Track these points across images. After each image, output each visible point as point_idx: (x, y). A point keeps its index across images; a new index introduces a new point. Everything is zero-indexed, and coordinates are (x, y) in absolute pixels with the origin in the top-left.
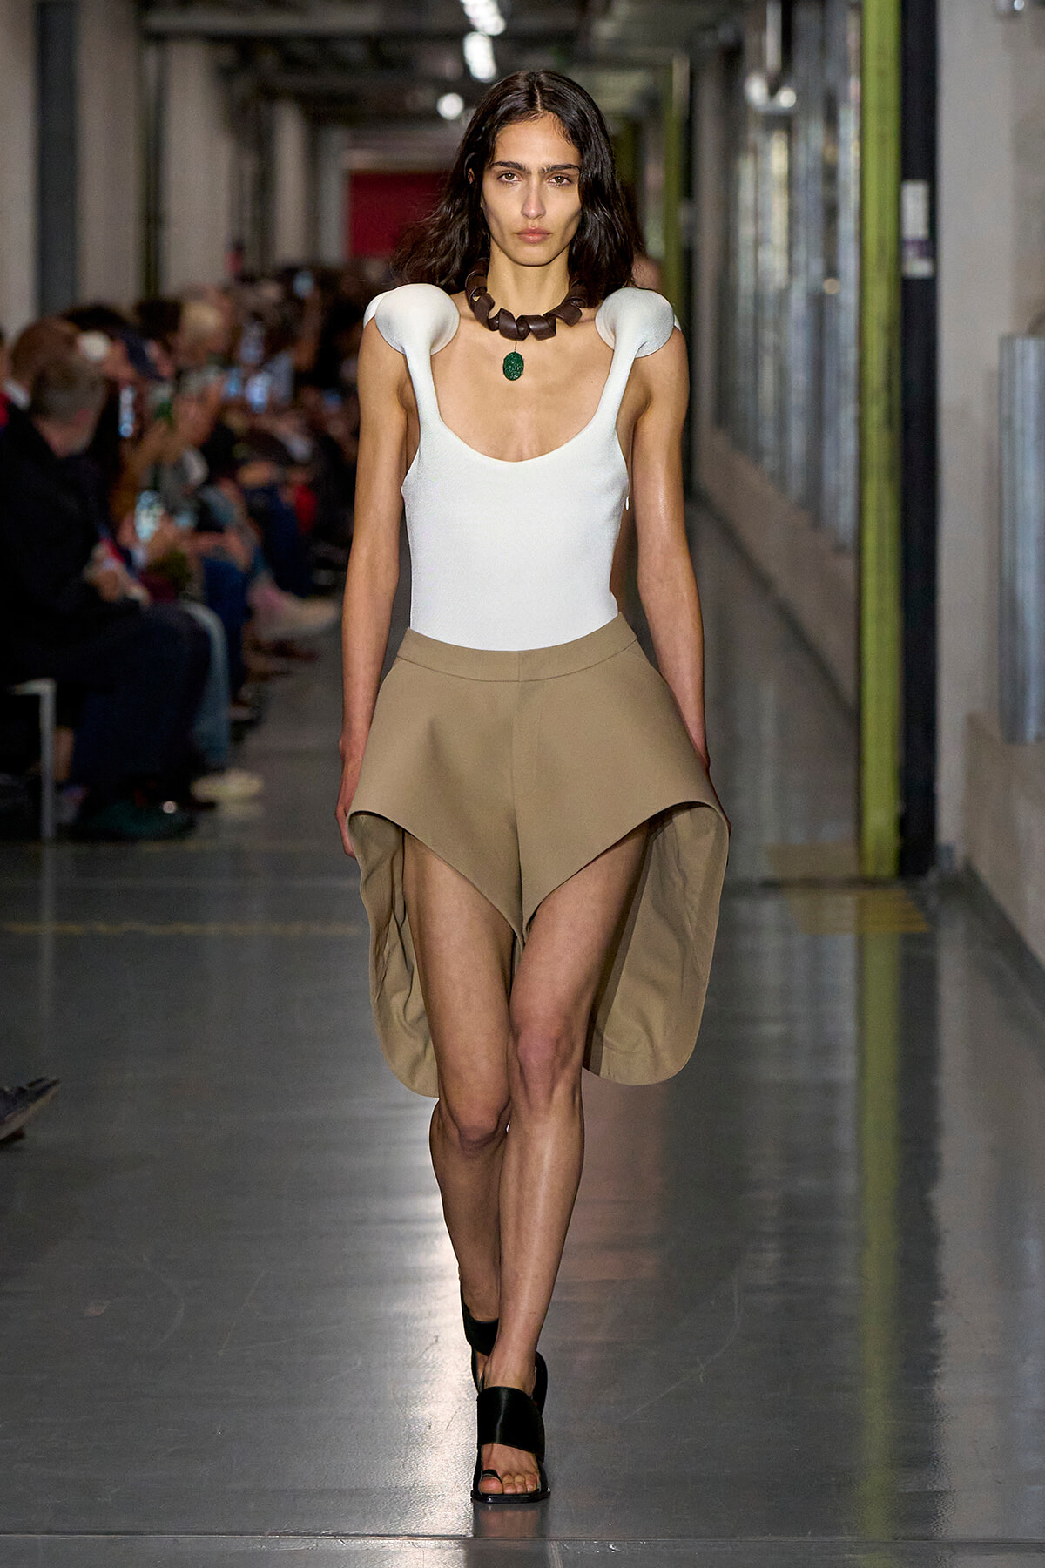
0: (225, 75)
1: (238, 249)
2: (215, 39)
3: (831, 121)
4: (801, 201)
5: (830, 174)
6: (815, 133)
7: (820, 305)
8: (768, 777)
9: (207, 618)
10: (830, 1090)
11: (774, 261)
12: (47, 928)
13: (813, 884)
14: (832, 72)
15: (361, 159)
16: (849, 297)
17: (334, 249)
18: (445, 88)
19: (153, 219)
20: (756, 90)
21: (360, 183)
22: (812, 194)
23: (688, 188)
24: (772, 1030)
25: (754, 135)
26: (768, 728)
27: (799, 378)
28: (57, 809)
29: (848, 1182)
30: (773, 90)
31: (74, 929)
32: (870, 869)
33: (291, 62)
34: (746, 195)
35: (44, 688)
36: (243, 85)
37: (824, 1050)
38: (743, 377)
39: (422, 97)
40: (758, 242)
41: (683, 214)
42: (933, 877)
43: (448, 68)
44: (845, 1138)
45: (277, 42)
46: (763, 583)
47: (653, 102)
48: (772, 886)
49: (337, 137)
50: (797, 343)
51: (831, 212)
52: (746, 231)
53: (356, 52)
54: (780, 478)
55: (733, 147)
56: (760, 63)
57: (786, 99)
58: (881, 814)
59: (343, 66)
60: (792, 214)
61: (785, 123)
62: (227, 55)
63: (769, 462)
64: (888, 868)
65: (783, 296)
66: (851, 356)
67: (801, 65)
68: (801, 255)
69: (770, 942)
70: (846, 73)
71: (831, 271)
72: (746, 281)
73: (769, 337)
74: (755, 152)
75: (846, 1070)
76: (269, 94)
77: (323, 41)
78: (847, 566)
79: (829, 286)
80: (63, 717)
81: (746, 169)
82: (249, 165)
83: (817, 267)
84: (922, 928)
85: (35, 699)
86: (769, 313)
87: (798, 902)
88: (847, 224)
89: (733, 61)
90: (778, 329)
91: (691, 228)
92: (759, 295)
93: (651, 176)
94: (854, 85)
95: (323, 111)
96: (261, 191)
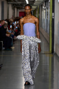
0: (12, 6)
2: (12, 4)
3: (48, 9)
5: (48, 12)
6: (47, 10)
7: (47, 20)
8: (43, 47)
10: (47, 66)
11: (44, 17)
12: (2, 56)
14: (48, 6)
15: (20, 11)
17: (18, 16)
19: (8, 14)
20: (43, 7)
22: (47, 13)
23: (39, 13)
24: (44, 62)
25: (43, 10)
26: (44, 45)
27: (46, 24)
29: (48, 71)
30: (44, 7)
31: (4, 56)
32: (50, 53)
33: (16, 5)
35: (2, 42)
36: (13, 7)
37: (47, 63)
38: (42, 24)
40: (43, 16)
42: (54, 53)
44: (48, 68)
45: (15, 4)
46: (43, 36)
47: (37, 8)
48: (44, 54)
50: (46, 22)
52: (43, 15)
53: (20, 5)
54: (45, 30)
55: (42, 11)
57: (45, 8)
58: (51, 50)
59: (19, 6)
60: (45, 15)
61: (45, 9)
62: (12, 5)
63: (44, 29)
64: (51, 53)
65: (45, 19)
66: (49, 23)
67: (46, 6)
68: (46, 17)
69: (44, 57)
70: (49, 6)
71: (48, 18)
72: (42, 19)
73: (44, 22)
74: (43, 11)
75: (48, 64)
76: (15, 7)
77: (18, 4)
78: (49, 35)
80: (3, 43)
81: (43, 12)
82: (14, 11)
84: (53, 56)
87: (45, 55)
88: (49, 15)
89: (42, 6)
91: (39, 15)
92: (43, 19)
93: (37, 12)
94: (49, 7)
95: (18, 8)
96: (14, 13)
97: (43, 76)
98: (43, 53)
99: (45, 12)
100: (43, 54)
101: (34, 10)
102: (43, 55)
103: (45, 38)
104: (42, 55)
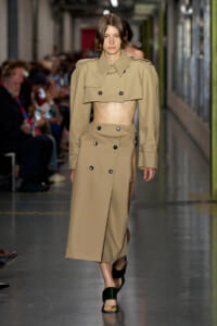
0: (52, 5)
1: (55, 48)
3: (202, 15)
4: (194, 36)
5: (201, 29)
6: (197, 19)
7: (199, 62)
8: (186, 176)
9: (52, 138)
10: (202, 252)
11: (187, 50)
12: (14, 213)
13: (198, 202)
14: (202, 5)
15: (84, 26)
16: (207, 59)
17: (78, 47)
18: (105, 8)
19: (35, 41)
20: (183, 9)
21: (85, 32)
22: (197, 33)
23: (165, 33)
24: (187, 238)
25: (182, 20)
26: (186, 164)
27: (194, 79)
28: (16, 184)
29: (207, 275)
30: (187, 9)
32: (214, 199)
34: (180, 34)
35: (13, 155)
36: (56, 8)
37: (200, 242)
38: (179, 79)
39: (99, 11)
40: (183, 46)
41: (164, 39)
43: (106, 4)
44: (206, 264)
46: (184, 129)
47: (156, 12)
48: (190, 203)
49: (78, 21)
50: (193, 70)
51: (202, 39)
52: (180, 43)
54: (189, 103)
55: (176, 22)
56: (184, 3)
57: (191, 11)
60: (191, 39)
61: (190, 17)
63: (186, 99)
65: (189, 60)
66: (208, 74)
67: (194, 3)
68: (194, 49)
69: (187, 216)
70: (205, 4)
71: (202, 53)
72: (180, 56)
73: (186, 69)
74: (183, 25)
75: (207, 247)
76: (62, 10)
78: (207, 125)
79: (201, 57)
81: (180, 28)
82: (58, 27)
83: (198, 52)
85: (11, 157)
86: (186, 64)
87: (194, 207)
88: (206, 41)
90: (188, 67)
91: (166, 42)
92: (183, 59)
93: (156, 29)
94: (208, 8)
95: (75, 14)
96: (60, 33)
97: (186, 295)
98: (186, 199)
99: (191, 31)
100: (183, 203)
101: (145, 22)
102: (186, 209)
103: (190, 136)
104: (180, 208)
